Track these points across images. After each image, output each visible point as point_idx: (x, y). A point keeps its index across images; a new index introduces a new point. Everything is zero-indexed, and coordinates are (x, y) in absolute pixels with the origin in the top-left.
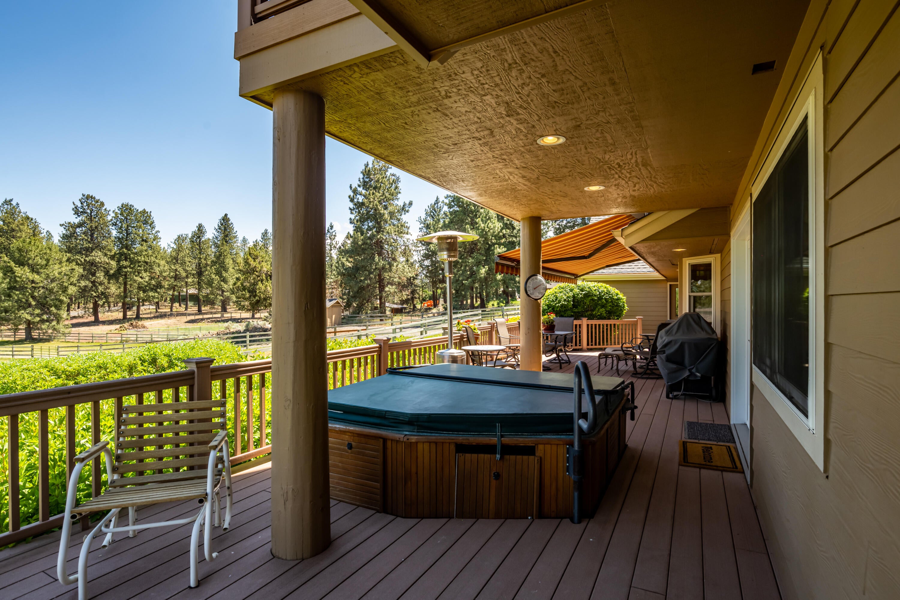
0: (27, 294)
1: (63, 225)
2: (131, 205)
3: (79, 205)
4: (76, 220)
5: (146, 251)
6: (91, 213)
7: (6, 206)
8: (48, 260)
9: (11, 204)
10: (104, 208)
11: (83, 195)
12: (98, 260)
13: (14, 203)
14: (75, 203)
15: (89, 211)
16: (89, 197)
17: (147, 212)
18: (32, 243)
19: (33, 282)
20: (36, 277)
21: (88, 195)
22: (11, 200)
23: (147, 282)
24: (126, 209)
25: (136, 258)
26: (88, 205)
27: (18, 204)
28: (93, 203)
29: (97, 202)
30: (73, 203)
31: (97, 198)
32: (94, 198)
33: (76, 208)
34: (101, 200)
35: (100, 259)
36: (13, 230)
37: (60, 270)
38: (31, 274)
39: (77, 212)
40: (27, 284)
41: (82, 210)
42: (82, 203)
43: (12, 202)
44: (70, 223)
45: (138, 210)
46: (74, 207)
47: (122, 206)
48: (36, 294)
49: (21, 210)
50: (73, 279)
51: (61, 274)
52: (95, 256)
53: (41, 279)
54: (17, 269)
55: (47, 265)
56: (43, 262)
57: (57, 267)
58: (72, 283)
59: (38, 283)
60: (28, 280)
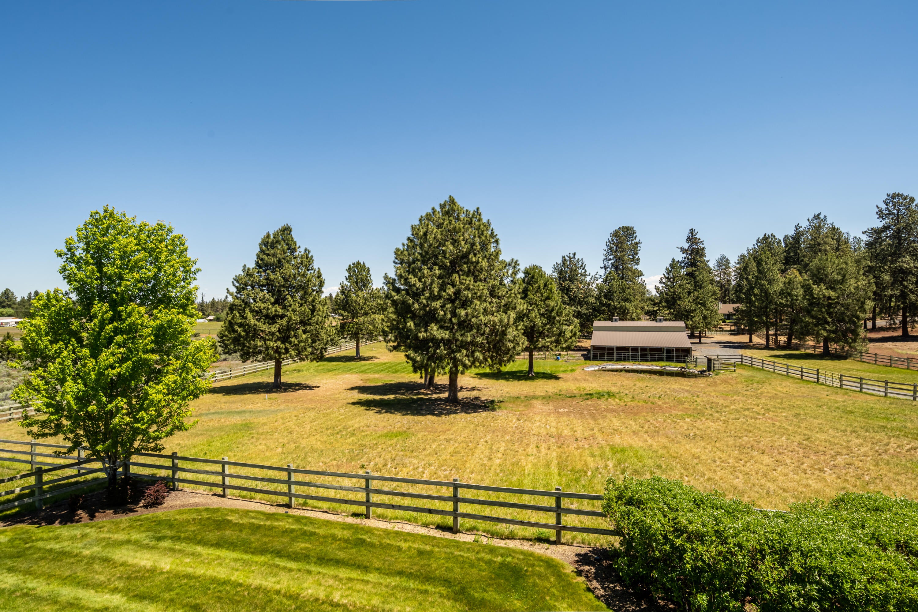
0: (824, 310)
1: (866, 232)
3: (884, 206)
4: (879, 224)
6: (898, 212)
7: (815, 221)
8: (844, 276)
9: (819, 218)
10: (914, 204)
11: (888, 195)
12: (905, 266)
13: (822, 217)
14: (879, 206)
15: (895, 211)
16: (894, 196)
18: (829, 260)
19: (829, 298)
20: (832, 294)
21: (894, 194)
22: (820, 214)
26: (894, 205)
27: (825, 217)
28: (901, 201)
29: (905, 199)
30: (877, 206)
31: (905, 194)
32: (902, 195)
33: (880, 211)
34: (910, 196)
35: (908, 264)
36: (819, 244)
37: (856, 285)
38: (827, 291)
39: (881, 215)
40: (824, 300)
41: (887, 212)
42: (887, 205)
43: (820, 216)
44: (872, 229)
46: (877, 210)
48: (832, 310)
49: (828, 222)
50: (871, 294)
51: (857, 288)
52: (902, 262)
53: (837, 295)
54: (815, 287)
55: (843, 281)
56: (840, 278)
57: (853, 281)
58: (869, 298)
59: (834, 300)
60: (824, 296)
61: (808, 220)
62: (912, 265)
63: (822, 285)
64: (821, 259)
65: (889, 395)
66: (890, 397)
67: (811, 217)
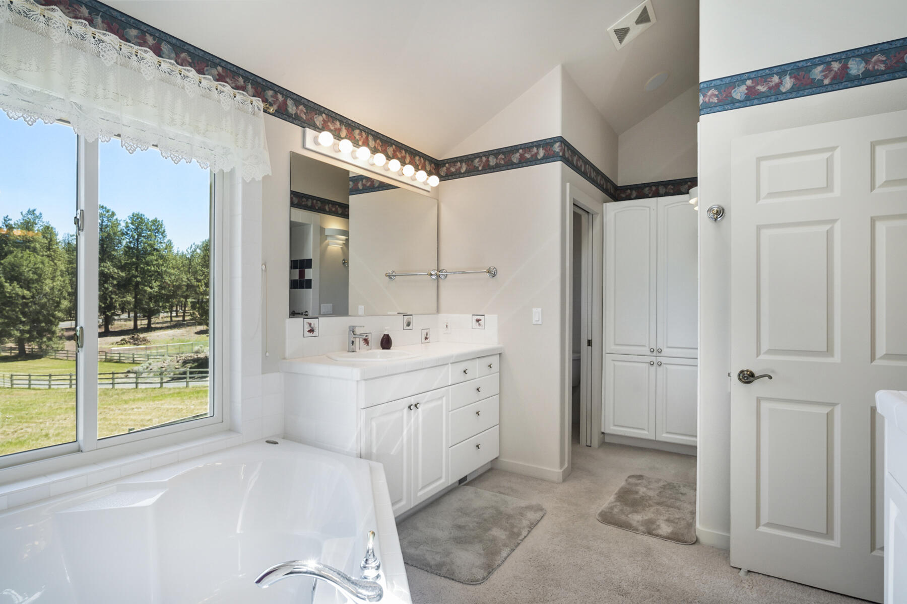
0: (18, 309)
2: (142, 215)
5: (157, 260)
7: (29, 216)
8: (40, 276)
9: (34, 214)
10: (115, 218)
12: (106, 270)
13: (37, 213)
17: (159, 221)
19: (24, 297)
20: (27, 293)
23: (157, 292)
24: (138, 218)
25: (146, 268)
27: (41, 214)
28: (104, 213)
29: (108, 212)
31: (108, 208)
32: (106, 208)
34: (112, 210)
35: (109, 269)
37: (52, 286)
38: (20, 289)
40: (17, 300)
43: (35, 212)
45: (148, 219)
47: (133, 215)
48: (26, 310)
49: (43, 220)
50: (65, 294)
51: (52, 289)
52: (104, 267)
53: (31, 294)
54: (7, 285)
55: (40, 280)
56: (35, 277)
57: (48, 281)
58: (65, 298)
59: (28, 299)
60: (17, 295)
61: (22, 213)
62: (111, 270)
63: (15, 283)
64: (15, 256)
65: (52, 387)
66: (54, 389)
67: (25, 212)
